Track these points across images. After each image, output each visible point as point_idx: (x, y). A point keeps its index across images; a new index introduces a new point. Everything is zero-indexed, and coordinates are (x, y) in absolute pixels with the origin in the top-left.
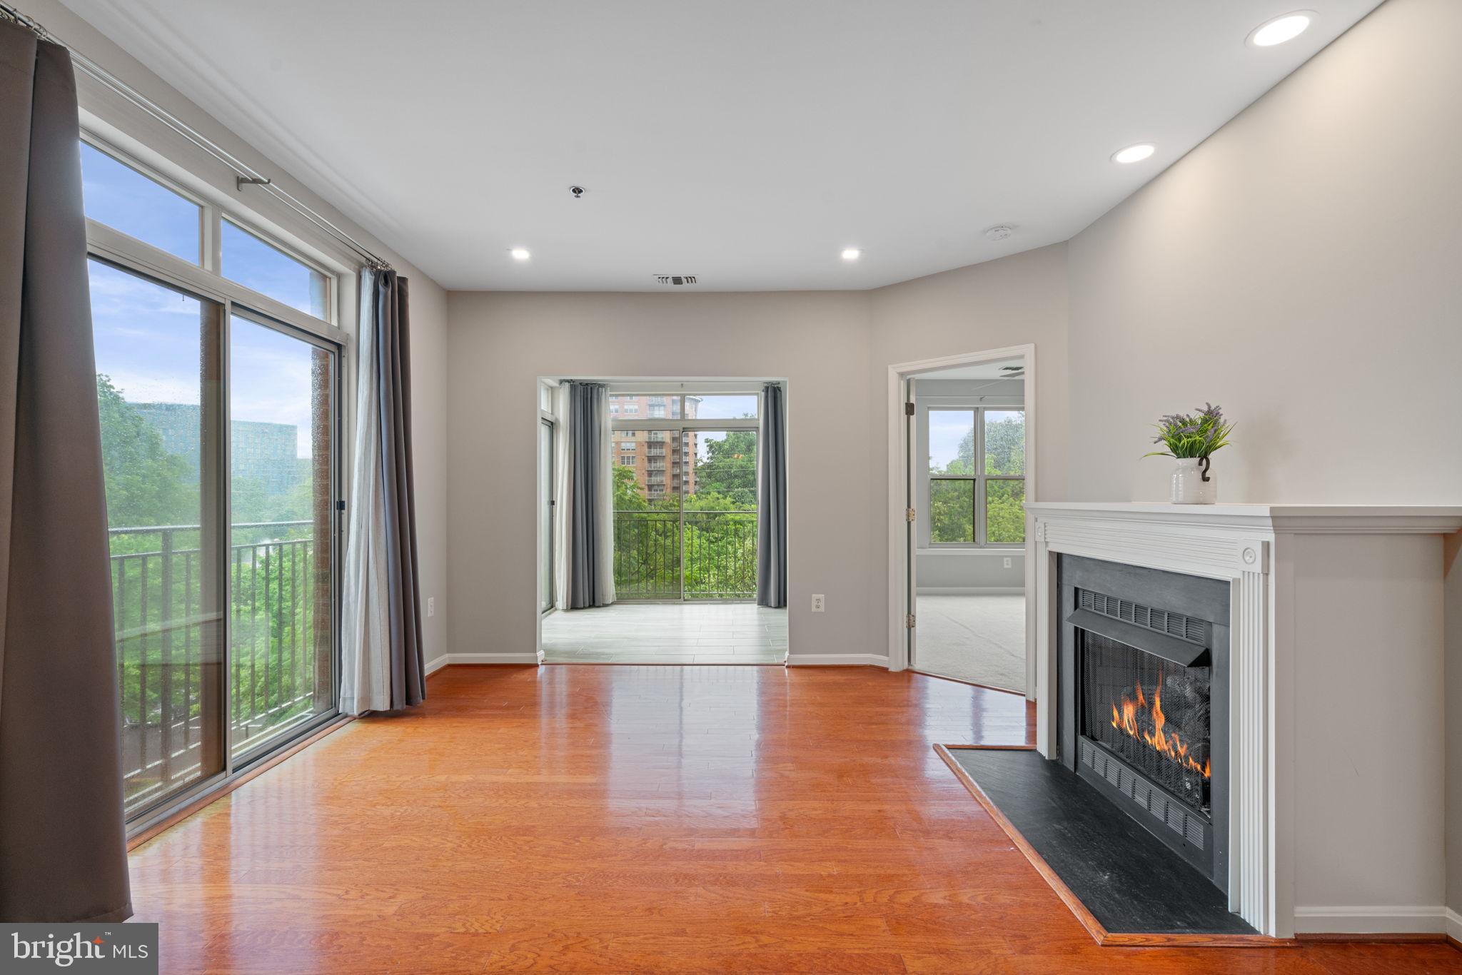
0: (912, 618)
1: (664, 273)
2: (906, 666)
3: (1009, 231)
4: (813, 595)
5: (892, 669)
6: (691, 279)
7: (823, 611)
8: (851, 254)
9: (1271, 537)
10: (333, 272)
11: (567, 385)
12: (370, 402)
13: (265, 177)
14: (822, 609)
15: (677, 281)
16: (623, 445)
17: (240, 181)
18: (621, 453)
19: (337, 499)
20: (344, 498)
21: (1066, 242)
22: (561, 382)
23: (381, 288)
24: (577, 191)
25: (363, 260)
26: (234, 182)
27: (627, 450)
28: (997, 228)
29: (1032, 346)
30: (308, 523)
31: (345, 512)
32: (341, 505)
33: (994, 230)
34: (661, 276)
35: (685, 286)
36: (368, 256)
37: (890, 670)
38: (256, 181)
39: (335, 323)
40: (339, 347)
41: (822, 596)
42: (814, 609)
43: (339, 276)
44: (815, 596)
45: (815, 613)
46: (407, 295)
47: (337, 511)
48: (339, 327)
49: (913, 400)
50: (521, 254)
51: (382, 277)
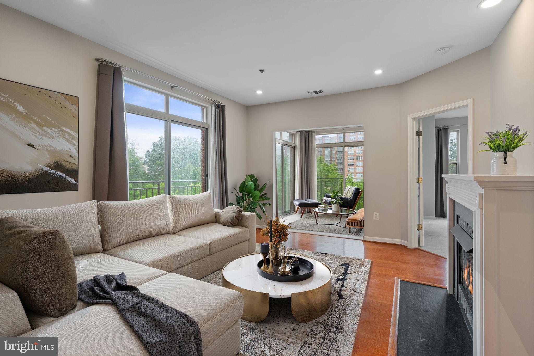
0: (420, 226)
1: (311, 91)
2: (417, 246)
3: (448, 49)
4: (374, 213)
5: (409, 247)
6: (321, 91)
7: (379, 219)
8: (378, 72)
9: (482, 191)
10: (205, 107)
11: (299, 133)
12: (214, 144)
13: (176, 85)
14: (378, 219)
15: (316, 92)
16: (357, 152)
17: (172, 87)
18: (356, 155)
19: (206, 174)
20: (208, 174)
21: (490, 46)
22: (297, 132)
23: (217, 110)
24: (262, 71)
25: (213, 102)
26: (171, 87)
27: (359, 154)
28: (440, 50)
29: (471, 100)
30: (200, 181)
31: (208, 177)
32: (207, 176)
33: (439, 50)
34: (309, 92)
35: (320, 94)
36: (214, 101)
37: (408, 247)
38: (175, 87)
39: (205, 121)
40: (207, 129)
41: (378, 214)
42: (374, 219)
43: (207, 108)
44: (375, 213)
45: (375, 220)
46: (225, 111)
47: (206, 177)
48: (207, 123)
49: (421, 129)
50: (259, 92)
51: (217, 107)
